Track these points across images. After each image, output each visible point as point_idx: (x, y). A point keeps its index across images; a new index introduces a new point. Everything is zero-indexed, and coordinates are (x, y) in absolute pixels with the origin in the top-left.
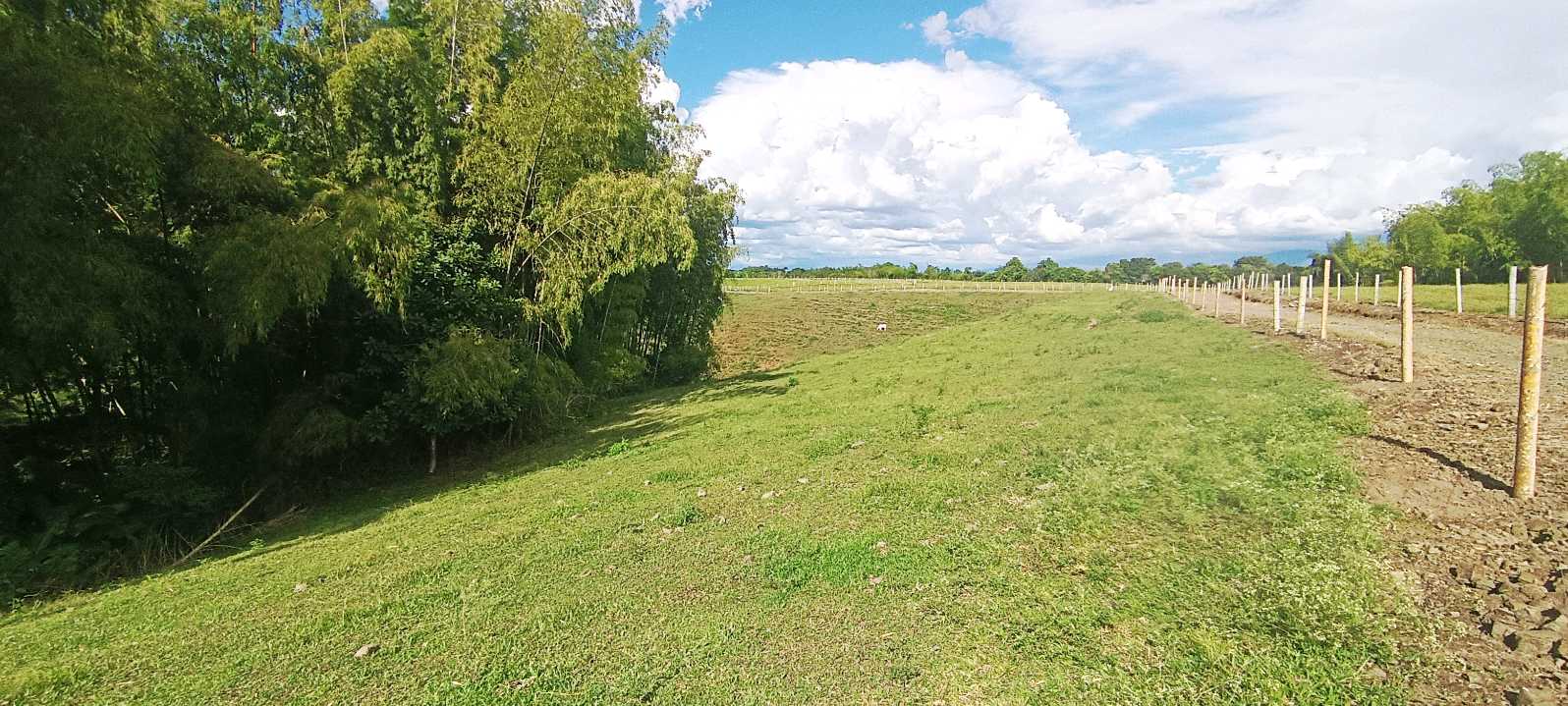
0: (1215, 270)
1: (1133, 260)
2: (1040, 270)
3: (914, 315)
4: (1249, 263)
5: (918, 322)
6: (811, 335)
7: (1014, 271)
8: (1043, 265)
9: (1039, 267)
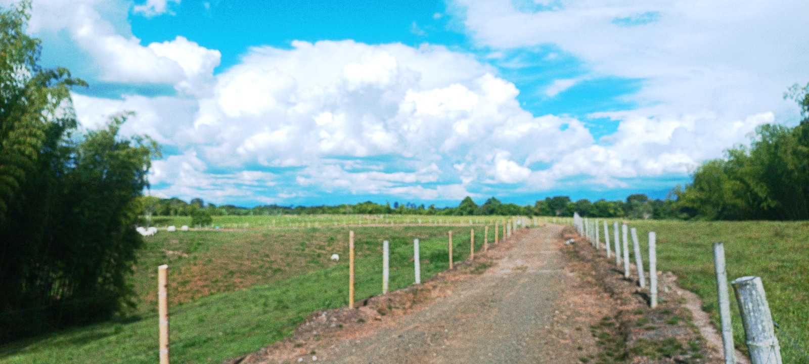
0: (612, 205)
2: (486, 206)
3: (366, 246)
4: (636, 199)
5: (368, 252)
6: (275, 267)
8: (489, 202)
9: (486, 204)
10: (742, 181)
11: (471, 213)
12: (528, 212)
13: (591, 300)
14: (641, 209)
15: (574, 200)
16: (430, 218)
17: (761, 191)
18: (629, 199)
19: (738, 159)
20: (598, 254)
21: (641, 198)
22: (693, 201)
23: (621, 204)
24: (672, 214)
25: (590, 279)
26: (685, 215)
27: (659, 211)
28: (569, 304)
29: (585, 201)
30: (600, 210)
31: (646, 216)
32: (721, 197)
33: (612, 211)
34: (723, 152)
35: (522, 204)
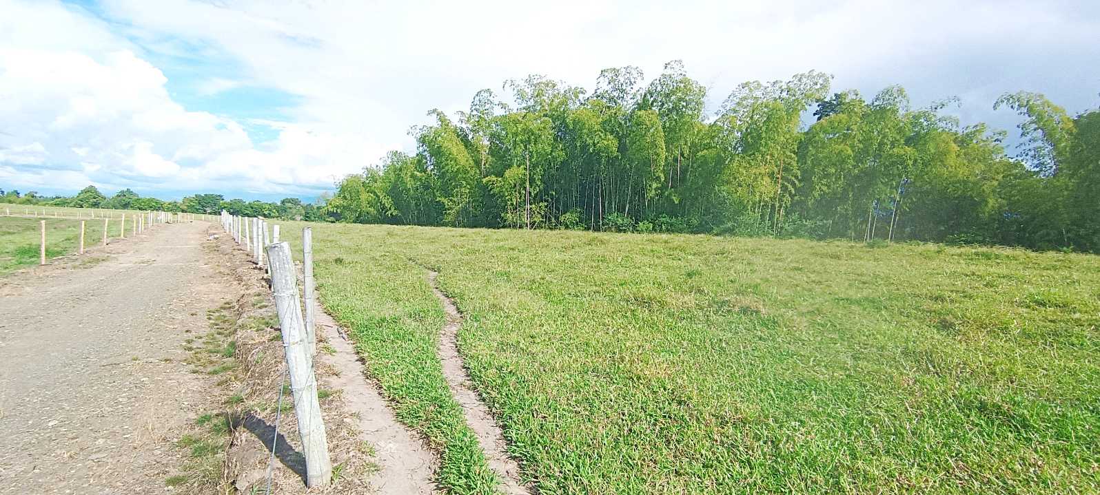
0: (267, 205)
1: (206, 195)
2: (120, 198)
4: (289, 202)
7: (91, 199)
8: (122, 194)
9: (118, 196)
10: (375, 193)
11: (96, 205)
12: (174, 208)
13: (217, 287)
14: (294, 211)
15: (227, 199)
16: (27, 209)
17: (387, 202)
18: (283, 202)
19: (373, 177)
20: (239, 247)
21: (295, 202)
22: (337, 207)
23: (276, 207)
24: (321, 218)
25: (222, 270)
26: (332, 219)
27: (309, 215)
28: (192, 293)
29: (240, 201)
30: (255, 211)
31: (298, 218)
32: (358, 206)
33: (266, 213)
34: (363, 169)
35: (166, 200)
